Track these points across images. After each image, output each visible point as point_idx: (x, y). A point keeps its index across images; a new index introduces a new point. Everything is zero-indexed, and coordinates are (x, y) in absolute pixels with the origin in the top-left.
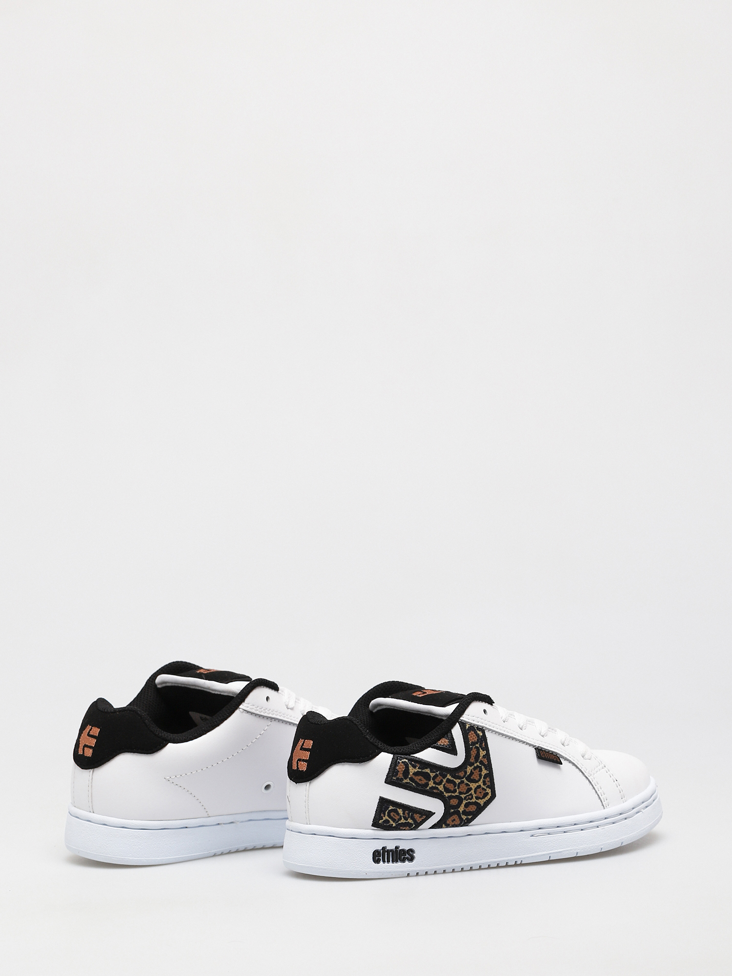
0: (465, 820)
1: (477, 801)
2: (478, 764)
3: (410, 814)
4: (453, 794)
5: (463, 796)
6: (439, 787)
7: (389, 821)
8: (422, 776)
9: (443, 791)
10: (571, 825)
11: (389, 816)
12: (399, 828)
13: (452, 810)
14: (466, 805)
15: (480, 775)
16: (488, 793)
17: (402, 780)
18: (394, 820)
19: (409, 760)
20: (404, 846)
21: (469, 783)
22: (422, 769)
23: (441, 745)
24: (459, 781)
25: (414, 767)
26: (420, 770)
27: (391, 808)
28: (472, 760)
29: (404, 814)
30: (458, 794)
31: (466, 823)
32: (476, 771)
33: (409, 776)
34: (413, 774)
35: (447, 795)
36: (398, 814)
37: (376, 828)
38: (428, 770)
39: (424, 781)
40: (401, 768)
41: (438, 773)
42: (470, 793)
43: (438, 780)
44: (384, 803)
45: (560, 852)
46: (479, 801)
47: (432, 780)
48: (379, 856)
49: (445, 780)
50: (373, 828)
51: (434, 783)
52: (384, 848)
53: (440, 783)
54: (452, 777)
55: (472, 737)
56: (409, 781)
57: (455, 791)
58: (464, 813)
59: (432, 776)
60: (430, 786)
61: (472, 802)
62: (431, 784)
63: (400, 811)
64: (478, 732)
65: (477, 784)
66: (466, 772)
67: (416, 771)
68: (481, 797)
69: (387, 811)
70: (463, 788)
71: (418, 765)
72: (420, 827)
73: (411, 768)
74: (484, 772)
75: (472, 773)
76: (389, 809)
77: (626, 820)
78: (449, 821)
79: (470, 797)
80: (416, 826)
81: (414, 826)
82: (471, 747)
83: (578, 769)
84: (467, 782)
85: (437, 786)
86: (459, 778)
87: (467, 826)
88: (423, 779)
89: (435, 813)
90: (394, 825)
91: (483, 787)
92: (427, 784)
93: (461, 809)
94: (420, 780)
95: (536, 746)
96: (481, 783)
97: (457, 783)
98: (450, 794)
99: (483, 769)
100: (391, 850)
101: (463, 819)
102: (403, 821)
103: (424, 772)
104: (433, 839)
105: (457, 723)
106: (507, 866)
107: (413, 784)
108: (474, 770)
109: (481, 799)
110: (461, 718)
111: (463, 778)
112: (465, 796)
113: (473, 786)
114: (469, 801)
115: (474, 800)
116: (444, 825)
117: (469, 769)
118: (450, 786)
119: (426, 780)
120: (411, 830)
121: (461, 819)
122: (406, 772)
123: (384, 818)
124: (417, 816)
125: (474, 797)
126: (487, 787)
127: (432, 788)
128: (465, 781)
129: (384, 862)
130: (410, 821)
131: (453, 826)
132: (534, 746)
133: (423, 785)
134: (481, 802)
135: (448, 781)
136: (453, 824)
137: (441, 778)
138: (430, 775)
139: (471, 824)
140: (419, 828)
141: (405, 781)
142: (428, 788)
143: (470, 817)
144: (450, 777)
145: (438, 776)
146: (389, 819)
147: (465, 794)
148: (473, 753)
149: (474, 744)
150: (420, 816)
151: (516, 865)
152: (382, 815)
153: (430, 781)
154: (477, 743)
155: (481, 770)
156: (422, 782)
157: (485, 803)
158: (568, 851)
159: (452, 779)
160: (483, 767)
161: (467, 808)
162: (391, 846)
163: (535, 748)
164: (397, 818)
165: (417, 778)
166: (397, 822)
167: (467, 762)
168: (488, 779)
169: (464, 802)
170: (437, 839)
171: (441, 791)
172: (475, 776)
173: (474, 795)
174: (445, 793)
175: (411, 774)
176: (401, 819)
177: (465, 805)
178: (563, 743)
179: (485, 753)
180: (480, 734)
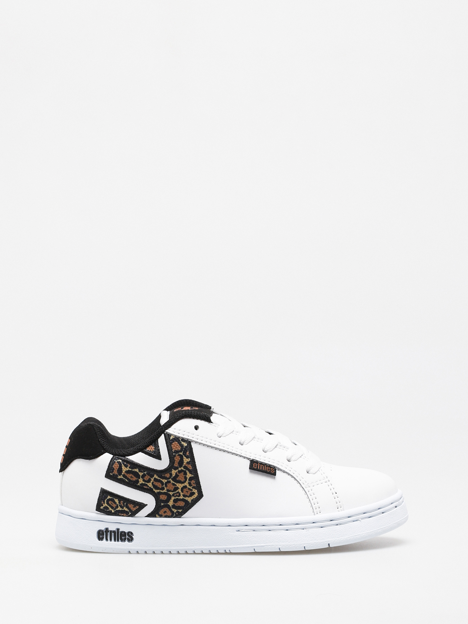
0: (176, 513)
1: (184, 498)
2: (182, 468)
3: (125, 504)
4: (161, 491)
5: (171, 493)
6: (148, 484)
7: (108, 509)
8: (132, 474)
9: (152, 487)
10: (276, 525)
11: (108, 503)
12: (118, 514)
13: (162, 504)
14: (175, 501)
15: (186, 478)
16: (194, 493)
17: (117, 476)
18: (112, 508)
19: (123, 460)
20: (124, 529)
21: (175, 483)
22: (132, 468)
23: (148, 451)
24: (166, 481)
25: (126, 466)
26: (131, 469)
27: (109, 497)
28: (176, 465)
29: (119, 503)
30: (166, 491)
31: (179, 515)
32: (181, 474)
33: (123, 474)
34: (125, 472)
35: (156, 491)
36: (115, 503)
37: (99, 513)
38: (137, 470)
39: (134, 479)
40: (116, 466)
41: (145, 473)
42: (177, 491)
43: (147, 478)
44: (104, 493)
45: (263, 546)
46: (187, 498)
47: (141, 478)
48: (101, 535)
49: (152, 479)
50: (97, 512)
51: (144, 480)
52: (107, 529)
53: (149, 481)
54: (159, 477)
55: (176, 446)
56: (122, 477)
57: (163, 489)
58: (174, 506)
59: (141, 475)
60: (140, 483)
61: (180, 499)
62: (141, 481)
63: (117, 501)
64: (183, 443)
65: (183, 485)
66: (171, 475)
67: (127, 470)
68: (188, 495)
69: (106, 500)
70: (171, 487)
71: (129, 465)
72: (137, 515)
73: (123, 467)
74: (189, 475)
75: (177, 476)
76: (108, 498)
77: (337, 526)
78: (161, 512)
79: (178, 494)
80: (133, 514)
81: (130, 513)
82: (174, 454)
83: (296, 481)
84: (173, 482)
85: (146, 483)
86: (166, 478)
87: (180, 517)
88: (133, 476)
89: (147, 505)
90: (113, 511)
91: (189, 487)
92: (138, 482)
93: (171, 503)
94: (131, 477)
95: (250, 459)
96: (186, 484)
97: (164, 482)
98: (158, 491)
99: (188, 473)
100: (114, 532)
101: (174, 512)
102: (119, 509)
103: (133, 471)
104: (149, 526)
105: (163, 435)
106: (218, 553)
107: (126, 480)
108: (179, 473)
109: (189, 497)
110: (166, 431)
111: (169, 479)
112: (173, 493)
113: (180, 486)
114: (177, 497)
115: (182, 497)
116: (157, 515)
117: (174, 472)
118: (159, 485)
119: (136, 478)
120: (129, 516)
121: (173, 512)
122: (120, 470)
123: (104, 505)
124: (131, 506)
125: (181, 495)
126: (192, 488)
127: (142, 484)
128: (171, 481)
129: (107, 540)
130: (126, 509)
131: (166, 517)
132: (248, 459)
133: (134, 481)
134: (189, 499)
135: (156, 480)
136: (165, 515)
137: (149, 477)
138: (138, 474)
139: (183, 516)
140: (135, 516)
141: (119, 477)
142: (139, 484)
143: (180, 511)
144: (157, 477)
145: (146, 475)
146: (108, 506)
147: (172, 492)
148: (177, 459)
149: (176, 452)
150: (133, 506)
151: (226, 553)
152: (102, 502)
153: (140, 479)
154: (181, 451)
155: (185, 474)
156: (133, 479)
157: (192, 500)
158: (269, 546)
159: (159, 479)
160: (187, 471)
161: (176, 503)
162: (112, 528)
163: (250, 460)
164: (114, 506)
165: (129, 476)
166: (115, 509)
167: (171, 466)
168: (193, 482)
169: (173, 498)
170: (152, 526)
171: (150, 487)
172: (181, 477)
173: (181, 494)
174: (154, 489)
175: (124, 472)
176: (118, 507)
177: (173, 501)
178: (289, 458)
179: (189, 460)
180: (185, 444)
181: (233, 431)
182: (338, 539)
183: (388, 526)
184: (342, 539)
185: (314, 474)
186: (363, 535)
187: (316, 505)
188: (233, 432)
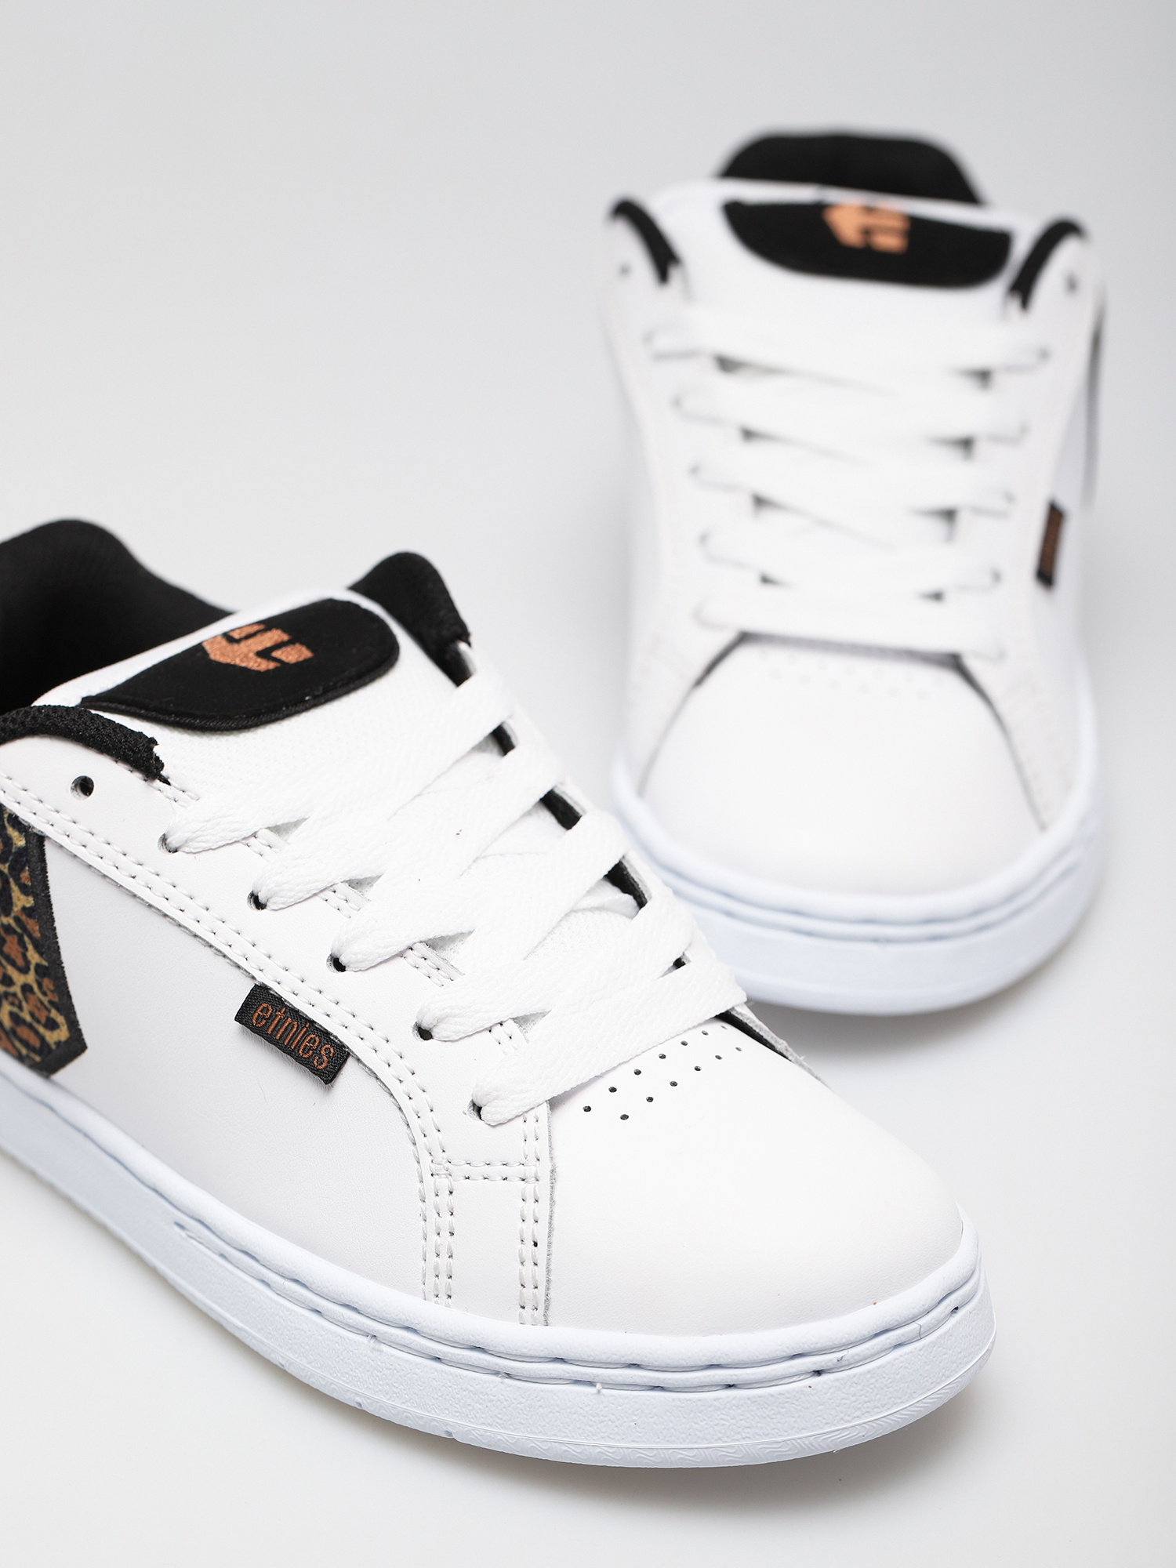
0: (26, 1057)
1: (35, 1025)
2: (12, 922)
15: (25, 959)
16: (56, 1024)
21: (3, 961)
32: (11, 938)
42: (12, 990)
46: (41, 1030)
58: (16, 1035)
61: (25, 1021)
64: (12, 833)
65: (24, 978)
68: (42, 1021)
74: (33, 956)
75: (2, 937)
79: (16, 1002)
87: (45, 1077)
91: (41, 997)
95: (254, 981)
96: (31, 980)
99: (30, 947)
101: (19, 1050)
108: (5, 933)
113: (15, 976)
114: (15, 1010)
125: (25, 1010)
126: (49, 1003)
132: (250, 979)
134: (49, 1037)
155: (22, 944)
157: (57, 1044)
160: (26, 938)
161: (16, 1025)
168: (47, 984)
169: (6, 1006)
172: (13, 953)
173: (25, 1005)
177: (9, 1015)
178: (425, 1025)
179: (29, 902)
180: (20, 842)
181: (254, 835)
182: (486, 1431)
183: (733, 1447)
184: (499, 1437)
185: (493, 1126)
186: (599, 1450)
187: (443, 1260)
188: (252, 841)
